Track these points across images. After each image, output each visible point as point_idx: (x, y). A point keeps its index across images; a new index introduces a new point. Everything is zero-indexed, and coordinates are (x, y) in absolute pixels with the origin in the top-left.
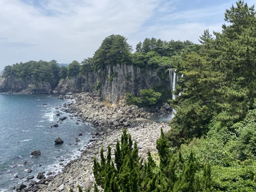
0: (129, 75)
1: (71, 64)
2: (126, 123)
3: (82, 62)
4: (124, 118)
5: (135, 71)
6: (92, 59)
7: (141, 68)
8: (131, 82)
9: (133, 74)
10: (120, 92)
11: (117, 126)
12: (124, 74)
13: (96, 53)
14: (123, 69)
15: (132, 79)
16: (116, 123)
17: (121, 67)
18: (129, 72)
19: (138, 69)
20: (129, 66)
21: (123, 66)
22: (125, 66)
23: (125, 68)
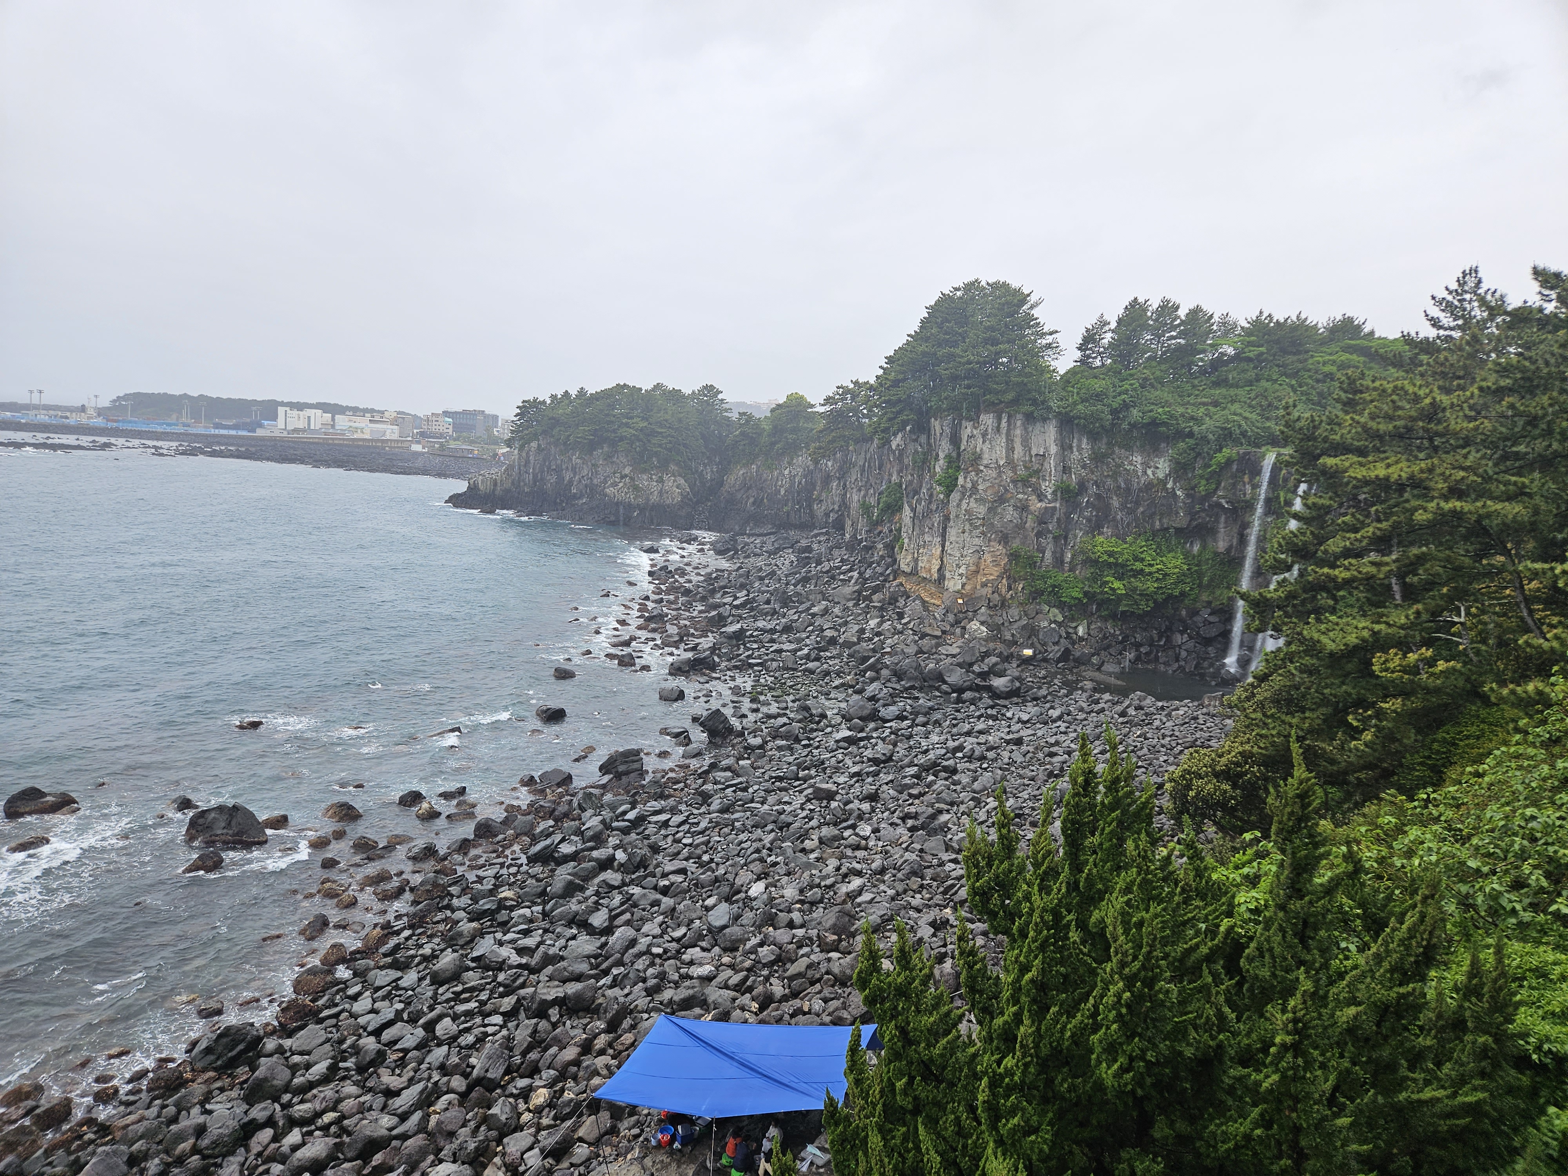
0: (1036, 467)
1: (779, 406)
2: (999, 683)
3: (828, 400)
4: (994, 659)
5: (1065, 447)
6: (871, 388)
7: (1094, 437)
8: (1041, 497)
9: (1051, 464)
11: (960, 690)
12: (1010, 462)
13: (890, 360)
14: (1010, 440)
15: (1048, 487)
16: (955, 677)
17: (998, 429)
18: (1034, 452)
19: (1080, 441)
20: (1038, 425)
21: (1008, 421)
22: (1019, 423)
23: (1018, 432)
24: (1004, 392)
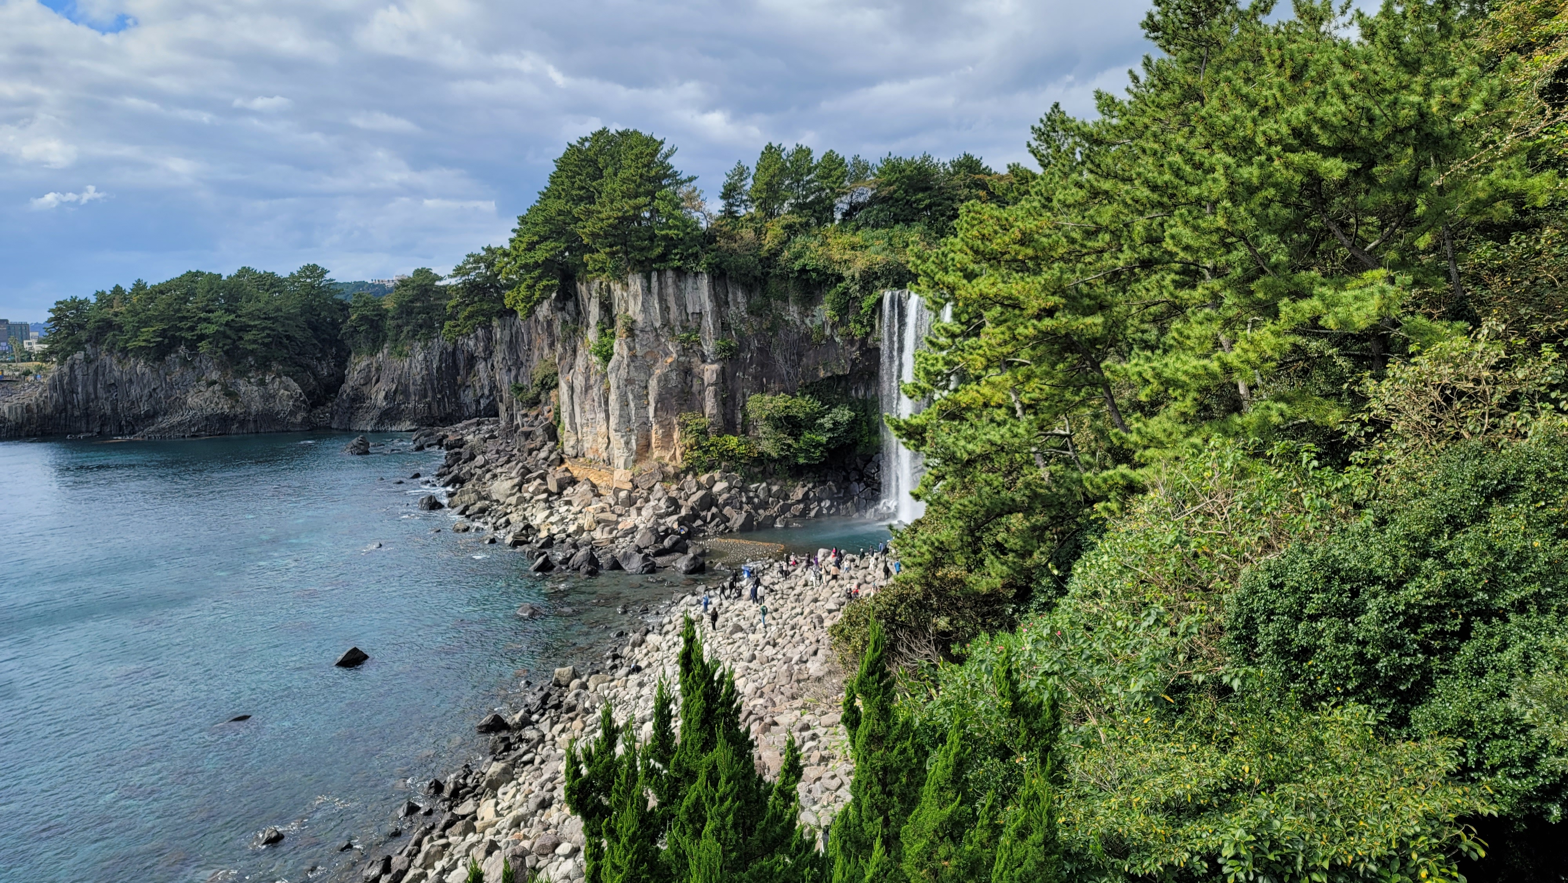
0: (693, 325)
5: (720, 303)
6: (504, 254)
7: (749, 289)
8: (704, 358)
9: (708, 322)
10: (651, 413)
12: (666, 323)
13: (523, 221)
14: (662, 300)
15: (709, 347)
17: (648, 290)
18: (690, 310)
19: (735, 294)
20: (690, 281)
21: (659, 280)
22: (670, 281)
23: (670, 290)
24: (650, 248)
